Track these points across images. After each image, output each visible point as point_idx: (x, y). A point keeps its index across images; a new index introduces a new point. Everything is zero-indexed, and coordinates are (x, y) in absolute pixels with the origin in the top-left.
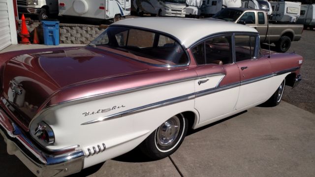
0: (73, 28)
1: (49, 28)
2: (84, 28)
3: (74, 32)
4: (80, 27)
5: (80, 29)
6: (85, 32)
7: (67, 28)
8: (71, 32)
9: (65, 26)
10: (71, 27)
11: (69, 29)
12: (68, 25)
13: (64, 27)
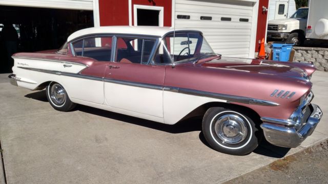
0: (309, 51)
1: (277, 50)
2: (321, 53)
3: (309, 56)
4: (316, 51)
5: (317, 53)
6: (320, 57)
7: (302, 51)
8: (306, 56)
9: (301, 50)
10: (306, 51)
11: (305, 52)
12: (304, 48)
13: (299, 51)
